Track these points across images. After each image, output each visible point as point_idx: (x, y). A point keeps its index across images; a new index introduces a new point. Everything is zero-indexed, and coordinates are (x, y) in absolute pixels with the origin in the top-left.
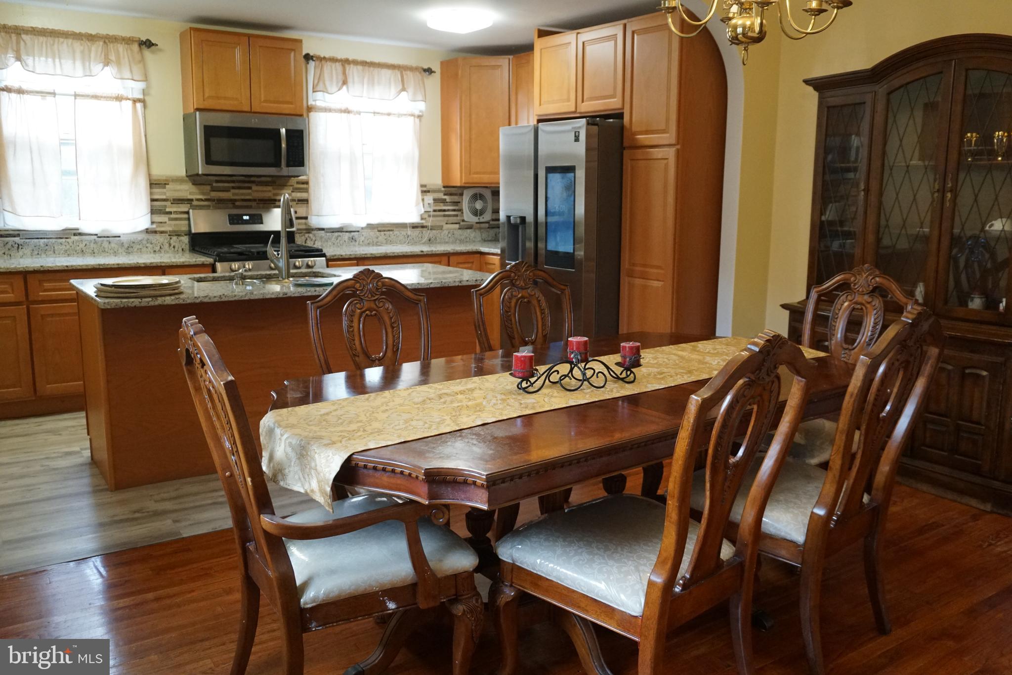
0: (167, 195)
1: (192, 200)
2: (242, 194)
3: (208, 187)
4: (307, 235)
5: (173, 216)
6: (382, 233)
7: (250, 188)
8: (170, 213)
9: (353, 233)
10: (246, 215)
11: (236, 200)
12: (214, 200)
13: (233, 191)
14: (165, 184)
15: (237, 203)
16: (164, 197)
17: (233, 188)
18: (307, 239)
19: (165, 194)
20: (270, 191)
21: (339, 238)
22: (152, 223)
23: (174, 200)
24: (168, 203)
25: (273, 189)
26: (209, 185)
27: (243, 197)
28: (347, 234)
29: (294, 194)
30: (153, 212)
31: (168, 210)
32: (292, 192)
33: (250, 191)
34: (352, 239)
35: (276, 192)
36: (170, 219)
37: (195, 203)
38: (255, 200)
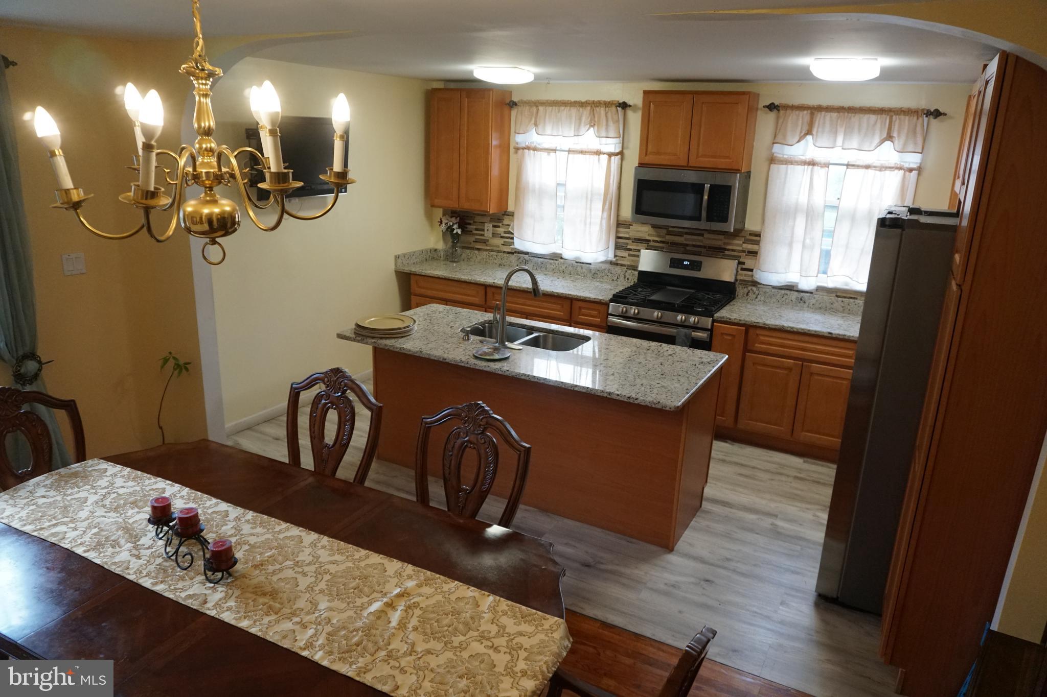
0: (630, 234)
1: (649, 241)
2: (694, 240)
3: (664, 231)
4: (750, 288)
5: (632, 253)
6: (839, 299)
7: (702, 235)
8: (630, 250)
9: (802, 294)
10: (688, 261)
11: (687, 245)
12: (668, 243)
13: (685, 236)
14: (630, 225)
15: (688, 248)
16: (627, 236)
17: (687, 233)
18: (749, 292)
19: (628, 233)
20: (721, 240)
21: (785, 297)
22: (615, 256)
23: (635, 239)
24: (630, 242)
25: (725, 238)
26: (666, 229)
27: (694, 243)
28: (796, 293)
29: (744, 246)
30: (617, 247)
31: (629, 247)
32: (743, 243)
33: (700, 238)
34: (801, 299)
35: (726, 241)
36: (630, 255)
37: (652, 244)
38: (705, 247)
